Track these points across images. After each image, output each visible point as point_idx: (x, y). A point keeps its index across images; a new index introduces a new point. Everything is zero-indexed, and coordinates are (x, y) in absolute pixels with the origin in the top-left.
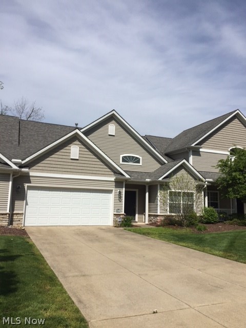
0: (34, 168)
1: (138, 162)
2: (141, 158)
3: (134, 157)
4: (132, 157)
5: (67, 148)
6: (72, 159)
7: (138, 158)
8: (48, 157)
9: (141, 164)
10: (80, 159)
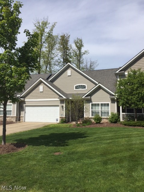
0: (27, 97)
1: (85, 88)
2: (86, 85)
3: (82, 85)
4: (81, 85)
5: (38, 87)
6: (40, 92)
7: (85, 86)
8: (31, 92)
9: (86, 89)
10: (44, 91)
